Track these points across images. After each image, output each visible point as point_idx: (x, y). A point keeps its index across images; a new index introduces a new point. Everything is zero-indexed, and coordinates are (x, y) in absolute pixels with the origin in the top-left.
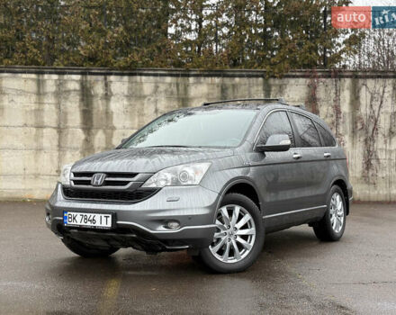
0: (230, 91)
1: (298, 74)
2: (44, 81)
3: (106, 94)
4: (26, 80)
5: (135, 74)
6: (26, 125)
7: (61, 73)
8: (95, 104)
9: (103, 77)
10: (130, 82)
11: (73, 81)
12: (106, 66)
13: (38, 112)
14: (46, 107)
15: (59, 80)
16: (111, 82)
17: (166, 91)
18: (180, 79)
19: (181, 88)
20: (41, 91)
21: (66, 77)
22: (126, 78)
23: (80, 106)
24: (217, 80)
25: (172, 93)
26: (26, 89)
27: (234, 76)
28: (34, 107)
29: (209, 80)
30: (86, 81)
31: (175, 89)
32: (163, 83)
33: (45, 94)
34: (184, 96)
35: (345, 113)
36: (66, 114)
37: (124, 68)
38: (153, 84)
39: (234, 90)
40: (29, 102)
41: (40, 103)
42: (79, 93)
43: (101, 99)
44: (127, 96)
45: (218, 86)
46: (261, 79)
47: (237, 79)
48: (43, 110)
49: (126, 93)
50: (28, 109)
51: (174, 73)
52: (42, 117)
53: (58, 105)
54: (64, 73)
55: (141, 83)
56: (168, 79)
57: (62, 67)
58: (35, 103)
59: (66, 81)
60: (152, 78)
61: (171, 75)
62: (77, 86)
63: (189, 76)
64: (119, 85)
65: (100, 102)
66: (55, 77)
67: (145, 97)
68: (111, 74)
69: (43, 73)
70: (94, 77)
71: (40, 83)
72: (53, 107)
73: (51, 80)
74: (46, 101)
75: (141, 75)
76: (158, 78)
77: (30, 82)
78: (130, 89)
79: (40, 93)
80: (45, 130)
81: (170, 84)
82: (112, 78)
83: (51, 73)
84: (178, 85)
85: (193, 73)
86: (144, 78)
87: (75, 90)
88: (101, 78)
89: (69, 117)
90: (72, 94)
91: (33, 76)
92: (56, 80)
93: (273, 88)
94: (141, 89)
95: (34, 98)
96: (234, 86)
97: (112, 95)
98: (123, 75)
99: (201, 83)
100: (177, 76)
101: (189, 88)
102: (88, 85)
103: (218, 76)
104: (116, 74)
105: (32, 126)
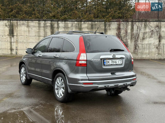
0: (94, 26)
1: (115, 21)
2: (40, 23)
3: (58, 27)
4: (35, 23)
5: (66, 21)
6: (35, 36)
7: (45, 21)
8: (55, 30)
9: (57, 22)
10: (65, 23)
11: (48, 23)
12: (58, 19)
13: (39, 32)
14: (41, 31)
15: (45, 23)
16: (59, 23)
17: (75, 26)
18: (79, 22)
19: (79, 25)
20: (40, 26)
21: (46, 22)
22: (63, 22)
23: (50, 30)
24: (90, 23)
25: (77, 27)
26: (35, 25)
27: (95, 21)
28: (38, 31)
29: (88, 22)
30: (52, 23)
31: (78, 25)
32: (74, 24)
33: (41, 27)
34: (80, 28)
35: (129, 33)
36: (46, 33)
37: (63, 19)
38: (71, 24)
39: (95, 26)
40: (36, 29)
41: (39, 29)
42: (50, 26)
43: (56, 28)
44: (64, 27)
45: (90, 24)
46: (103, 22)
47: (96, 22)
48: (40, 31)
49: (63, 26)
50: (36, 31)
51: (77, 20)
52: (40, 33)
53: (44, 30)
54: (46, 21)
55: (68, 24)
56: (76, 22)
57: (45, 19)
58: (38, 29)
59: (46, 23)
60: (71, 22)
61: (77, 21)
62: (50, 25)
63: (82, 21)
64: (61, 24)
65: (56, 29)
66: (43, 22)
67: (69, 28)
68: (59, 21)
69: (40, 21)
70: (54, 22)
71: (39, 24)
72: (43, 31)
73: (42, 23)
74: (41, 29)
75: (68, 21)
76: (73, 22)
77: (37, 23)
78: (64, 25)
79: (39, 27)
80: (41, 37)
81: (76, 24)
82: (59, 22)
83: (42, 21)
84: (78, 24)
85: (83, 20)
86: (69, 22)
87: (49, 26)
88: (56, 22)
89: (47, 33)
90: (48, 27)
91: (37, 22)
92: (44, 23)
93: (107, 25)
94: (68, 25)
95: (38, 28)
96: (95, 24)
97: (59, 27)
98: (63, 21)
99: (85, 24)
100: (78, 21)
101: (82, 25)
102: (53, 24)
103: (90, 21)
104: (61, 21)
105: (37, 36)
